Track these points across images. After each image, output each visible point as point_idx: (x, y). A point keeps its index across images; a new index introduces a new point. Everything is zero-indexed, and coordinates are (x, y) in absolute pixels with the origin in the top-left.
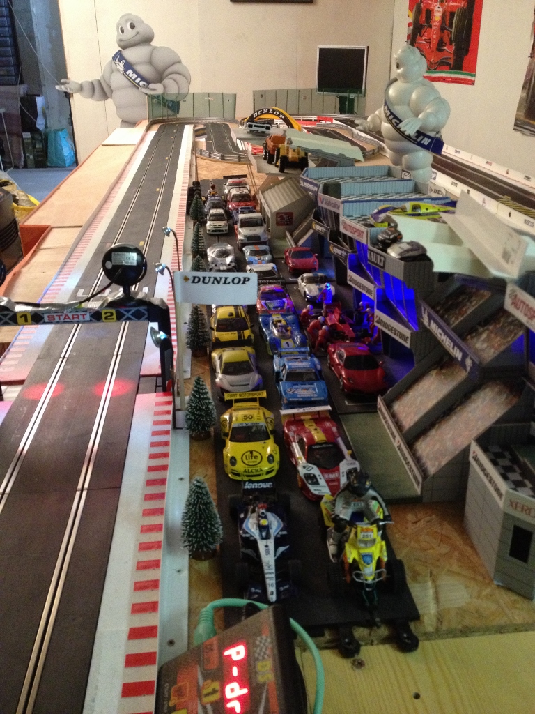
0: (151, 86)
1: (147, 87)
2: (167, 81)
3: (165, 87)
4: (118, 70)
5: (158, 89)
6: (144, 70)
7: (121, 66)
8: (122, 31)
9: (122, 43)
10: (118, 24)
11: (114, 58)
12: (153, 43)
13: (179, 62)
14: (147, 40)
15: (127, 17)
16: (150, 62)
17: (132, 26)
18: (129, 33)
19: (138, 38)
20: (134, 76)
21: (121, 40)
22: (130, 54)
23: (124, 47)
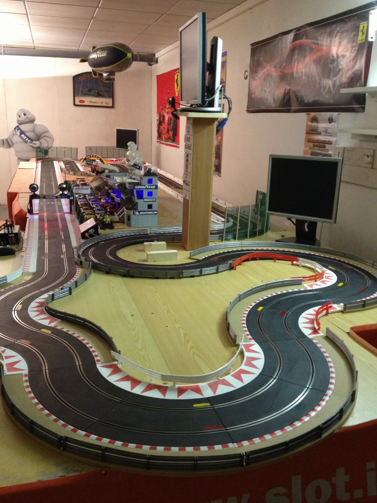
0: (34, 142)
1: (32, 143)
2: (42, 140)
3: (40, 143)
4: (17, 134)
5: (37, 144)
6: (30, 135)
7: (18, 133)
8: (20, 117)
9: (19, 122)
10: (17, 114)
11: (15, 129)
12: (35, 123)
13: (48, 132)
14: (32, 121)
15: (22, 110)
16: (33, 131)
17: (25, 115)
18: (23, 118)
19: (27, 120)
20: (25, 137)
21: (19, 121)
22: (23, 127)
23: (20, 124)
